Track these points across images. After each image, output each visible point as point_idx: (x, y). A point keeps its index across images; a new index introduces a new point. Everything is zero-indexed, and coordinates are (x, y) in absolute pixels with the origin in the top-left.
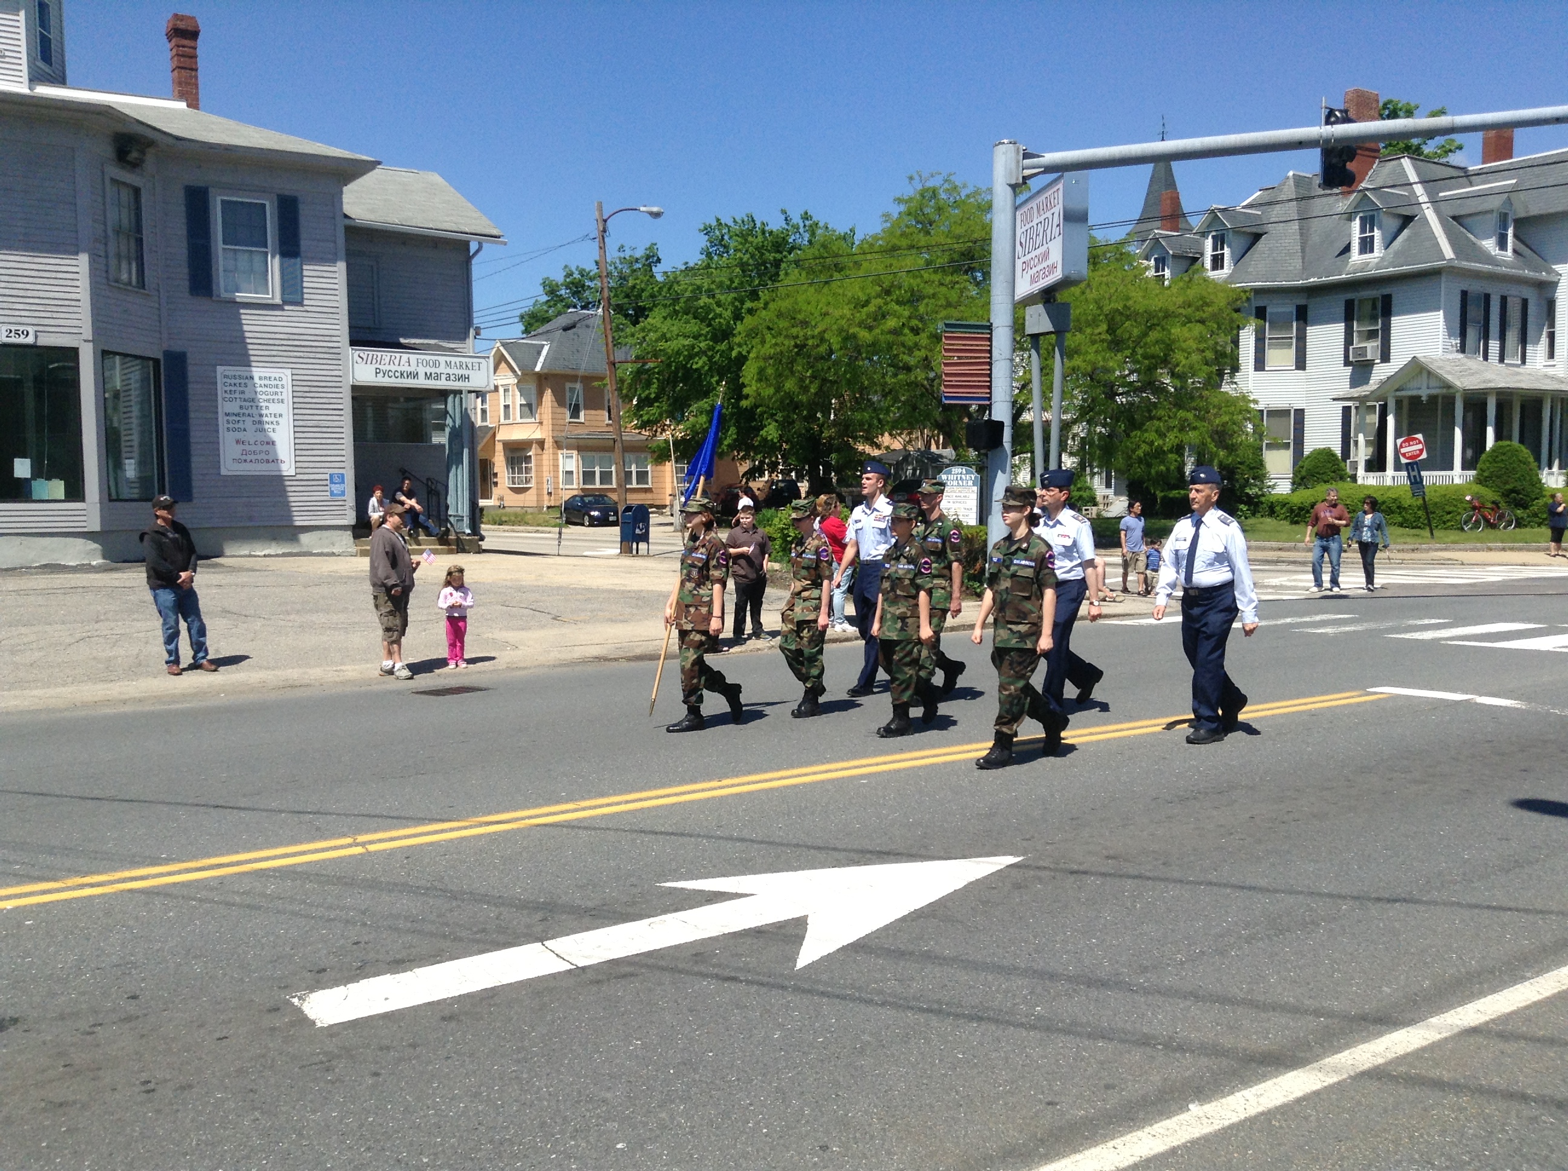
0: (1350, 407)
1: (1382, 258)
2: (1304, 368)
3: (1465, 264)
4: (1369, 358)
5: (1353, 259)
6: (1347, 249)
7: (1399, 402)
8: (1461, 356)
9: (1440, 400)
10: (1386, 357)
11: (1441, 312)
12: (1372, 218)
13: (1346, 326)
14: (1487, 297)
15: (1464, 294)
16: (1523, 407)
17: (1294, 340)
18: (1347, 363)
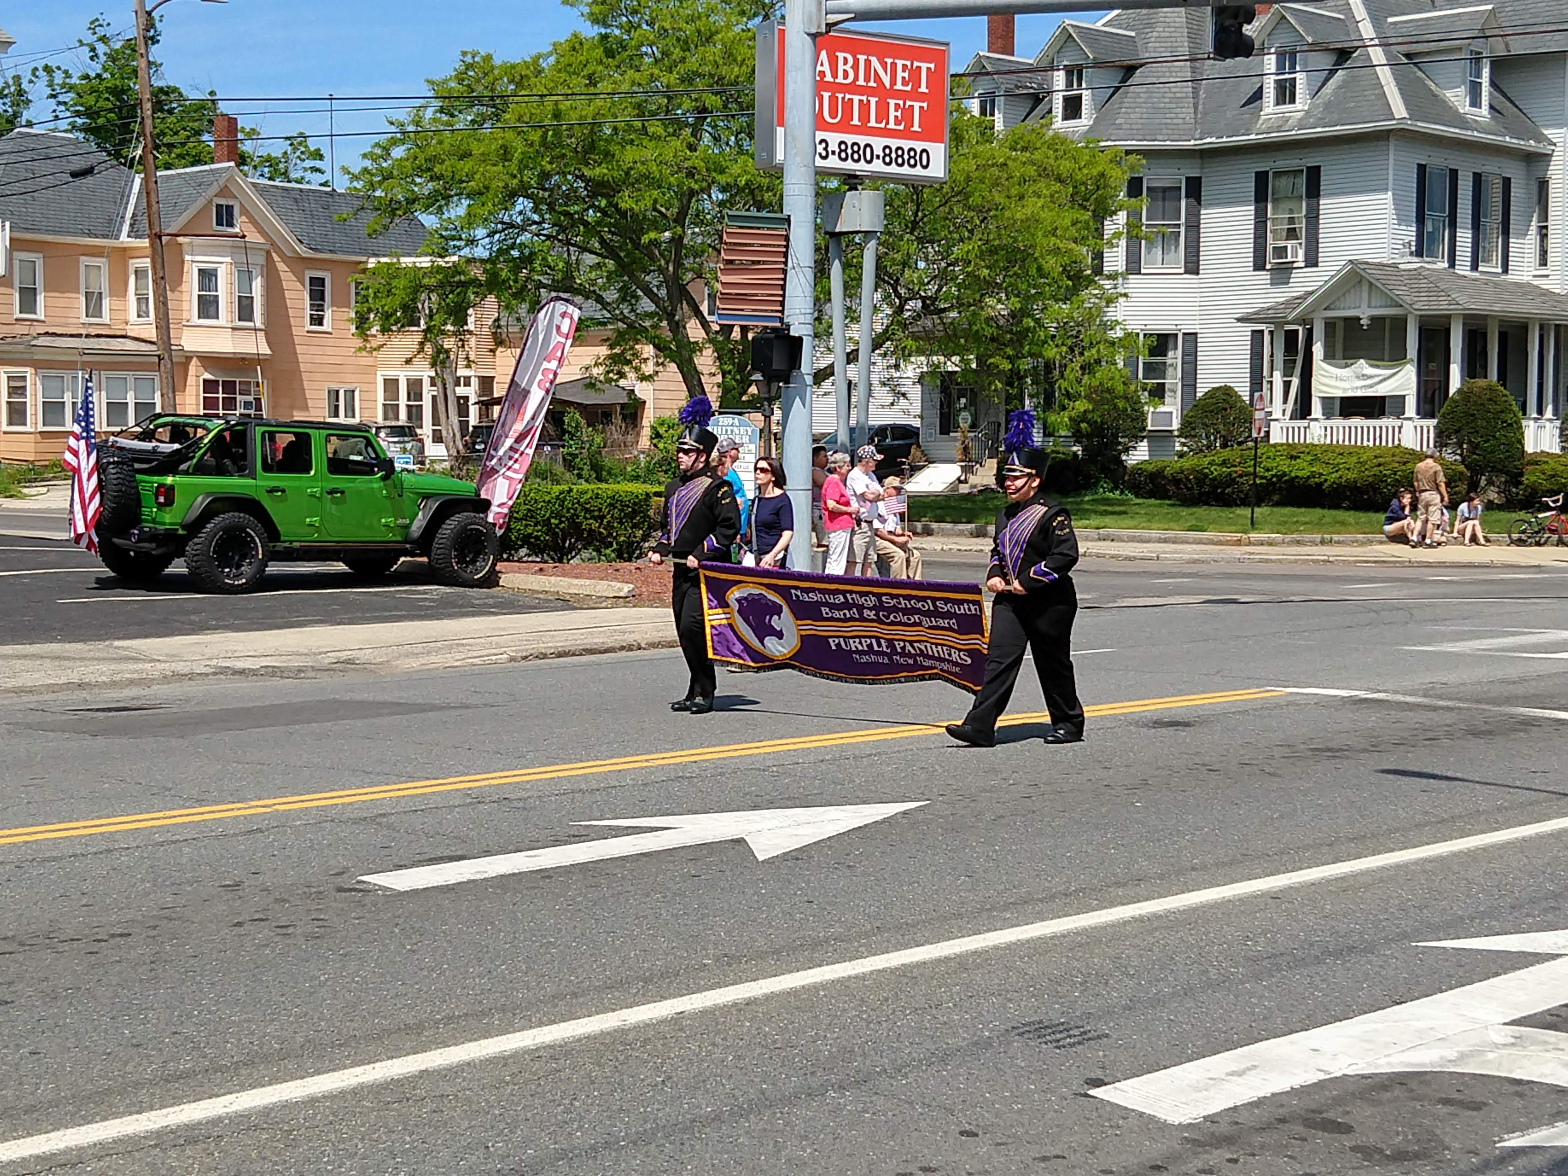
0: (1262, 331)
1: (1307, 112)
2: (1198, 274)
3: (1422, 126)
4: (1289, 259)
5: (1267, 111)
6: (1258, 95)
7: (1330, 326)
8: (1415, 259)
9: (1387, 321)
10: (1312, 261)
11: (1390, 193)
12: (1293, 54)
13: (1256, 210)
14: (1454, 173)
15: (1422, 168)
16: (1500, 333)
17: (1183, 230)
18: (1259, 265)
